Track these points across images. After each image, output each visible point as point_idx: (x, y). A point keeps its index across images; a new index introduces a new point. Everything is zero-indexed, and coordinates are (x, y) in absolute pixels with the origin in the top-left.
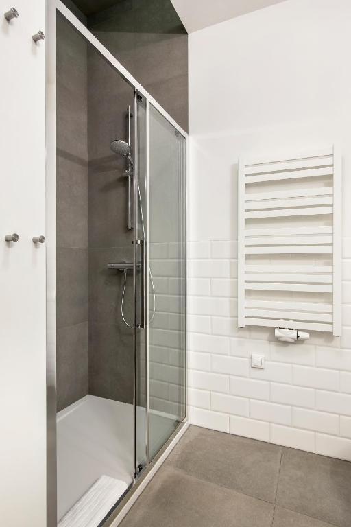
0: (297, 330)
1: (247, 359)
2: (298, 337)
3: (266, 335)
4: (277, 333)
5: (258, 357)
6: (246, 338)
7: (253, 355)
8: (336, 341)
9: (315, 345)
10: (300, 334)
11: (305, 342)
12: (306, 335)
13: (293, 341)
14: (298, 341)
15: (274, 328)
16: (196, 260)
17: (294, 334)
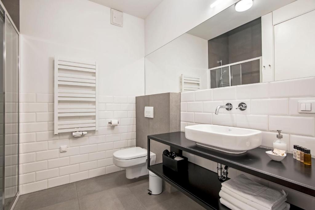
0: (82, 131)
1: (58, 149)
2: (83, 134)
3: (68, 136)
4: (74, 134)
5: (64, 147)
6: (57, 140)
7: (61, 146)
8: (96, 133)
9: (88, 136)
10: (83, 133)
11: (85, 136)
12: (86, 133)
13: (80, 136)
14: (83, 135)
15: (72, 132)
16: (24, 103)
17: (81, 133)
